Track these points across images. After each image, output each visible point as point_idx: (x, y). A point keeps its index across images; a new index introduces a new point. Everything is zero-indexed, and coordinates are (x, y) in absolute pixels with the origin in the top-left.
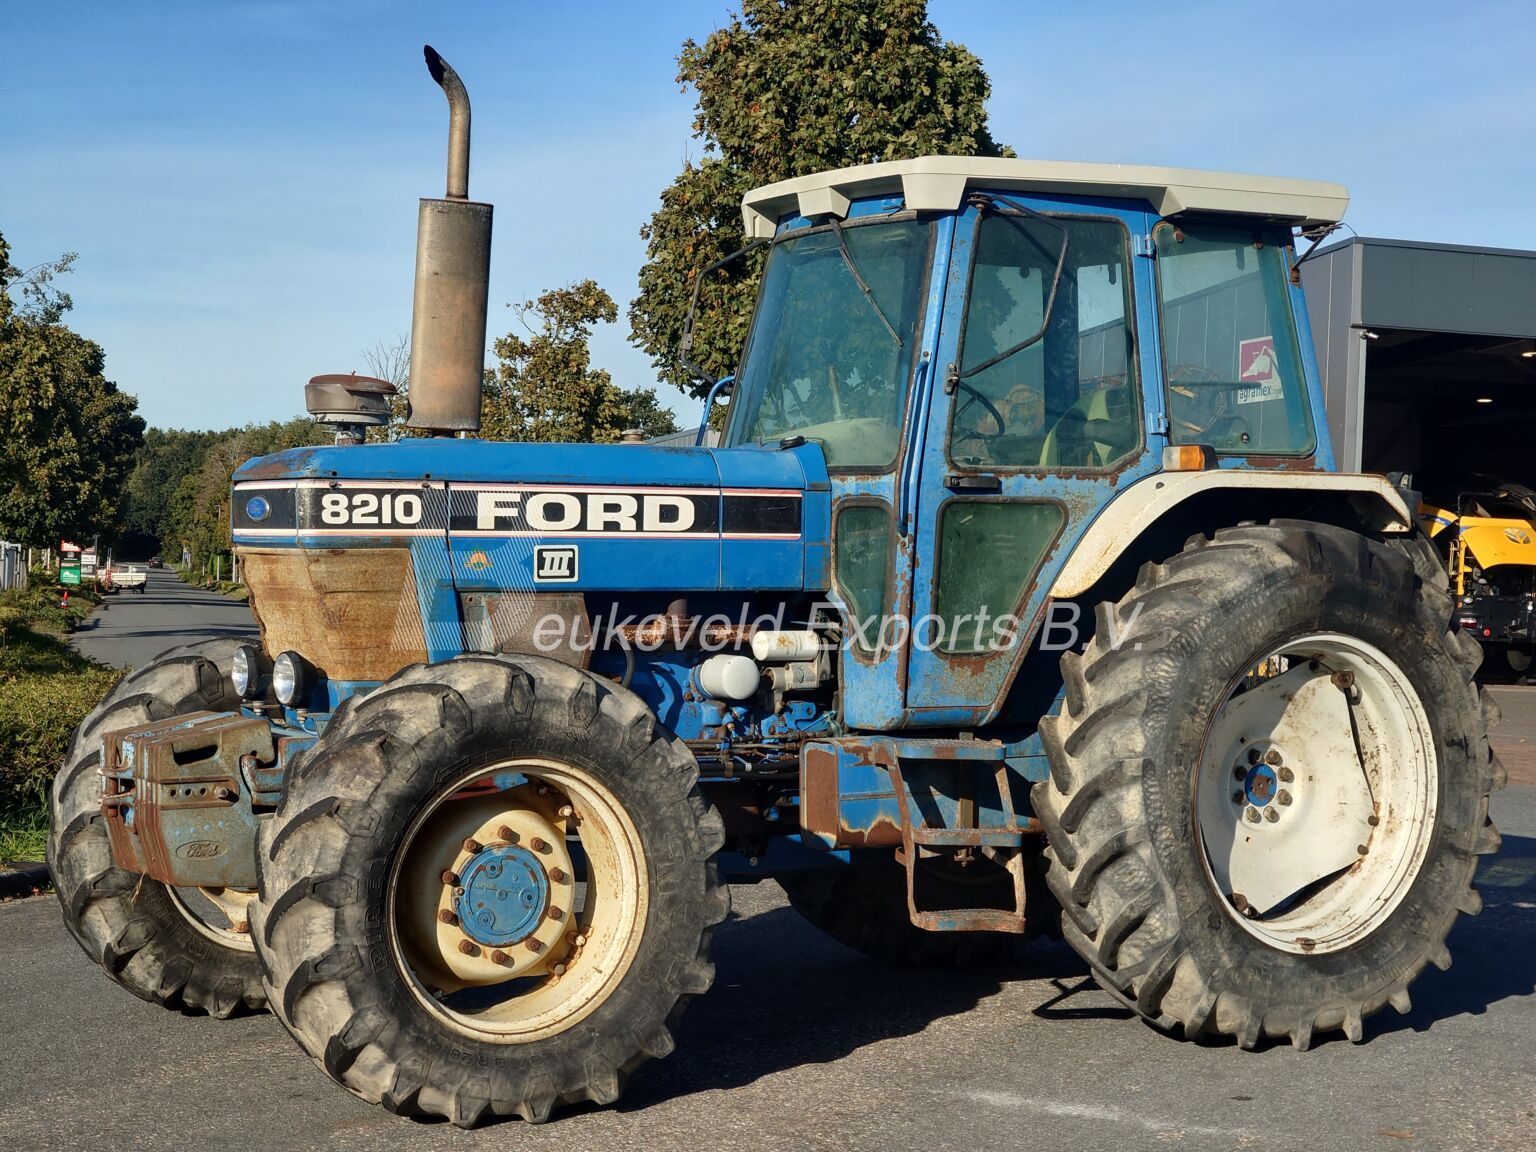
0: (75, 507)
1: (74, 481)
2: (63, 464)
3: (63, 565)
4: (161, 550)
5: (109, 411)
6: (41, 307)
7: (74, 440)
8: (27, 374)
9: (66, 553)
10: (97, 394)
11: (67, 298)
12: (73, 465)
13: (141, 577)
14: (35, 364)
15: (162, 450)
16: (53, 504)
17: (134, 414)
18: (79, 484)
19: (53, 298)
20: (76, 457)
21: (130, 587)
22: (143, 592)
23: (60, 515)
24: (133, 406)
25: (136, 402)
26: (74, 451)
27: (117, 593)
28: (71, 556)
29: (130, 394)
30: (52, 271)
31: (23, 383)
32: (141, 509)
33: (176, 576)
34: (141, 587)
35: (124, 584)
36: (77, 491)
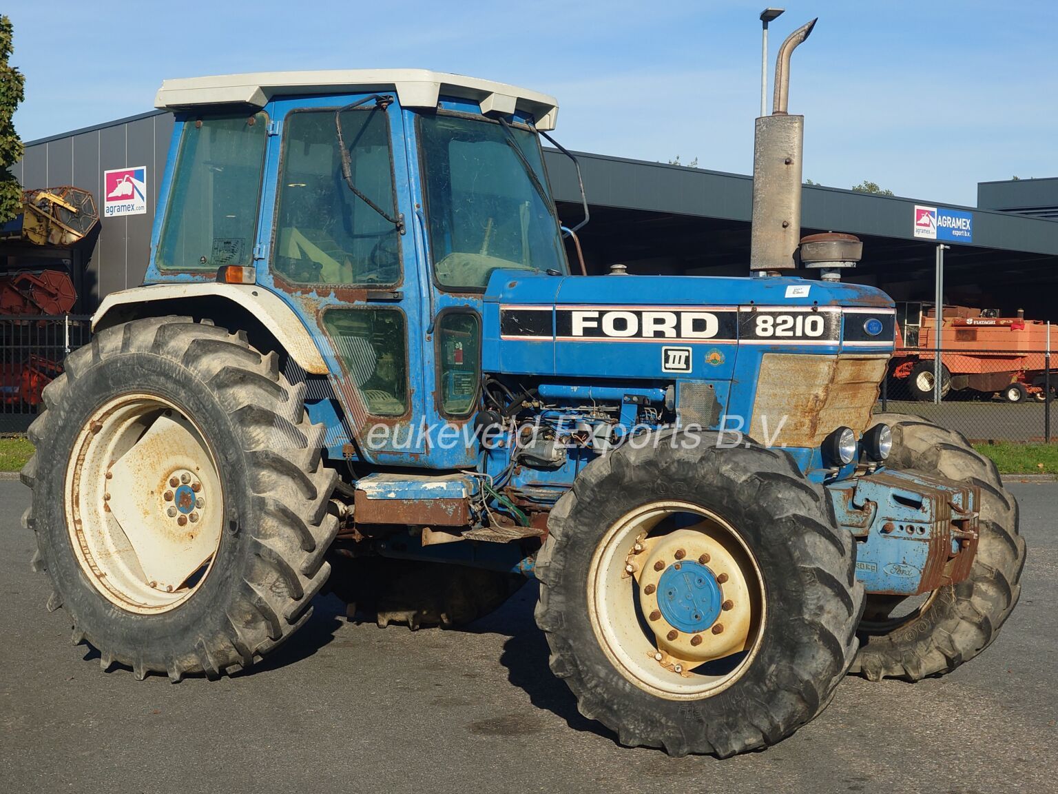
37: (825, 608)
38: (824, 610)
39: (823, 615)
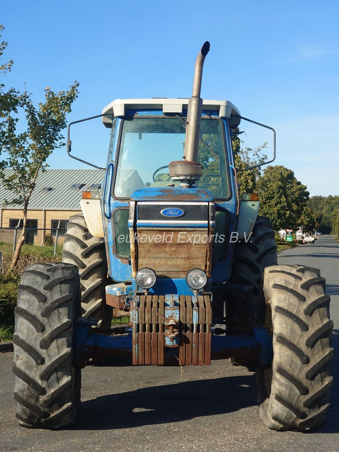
0: (285, 218)
1: (285, 211)
2: (282, 206)
3: (287, 236)
4: (332, 231)
5: (298, 190)
6: (258, 159)
7: (285, 199)
8: (244, 179)
9: (288, 232)
10: (295, 185)
11: (266, 156)
12: (285, 206)
13: (313, 239)
14: (247, 175)
15: (332, 202)
16: (279, 218)
17: (306, 190)
18: (286, 212)
19: (262, 156)
20: (286, 204)
21: (309, 242)
22: (313, 243)
23: (281, 221)
24: (305, 188)
25: (306, 187)
26: (285, 202)
27: (306, 244)
28: (289, 233)
29: (305, 185)
30: (261, 148)
31: (243, 181)
32: (325, 219)
33: (334, 239)
34: (313, 242)
35: (308, 241)
36: (286, 214)
37: (19, 356)
38: (19, 358)
39: (18, 360)
